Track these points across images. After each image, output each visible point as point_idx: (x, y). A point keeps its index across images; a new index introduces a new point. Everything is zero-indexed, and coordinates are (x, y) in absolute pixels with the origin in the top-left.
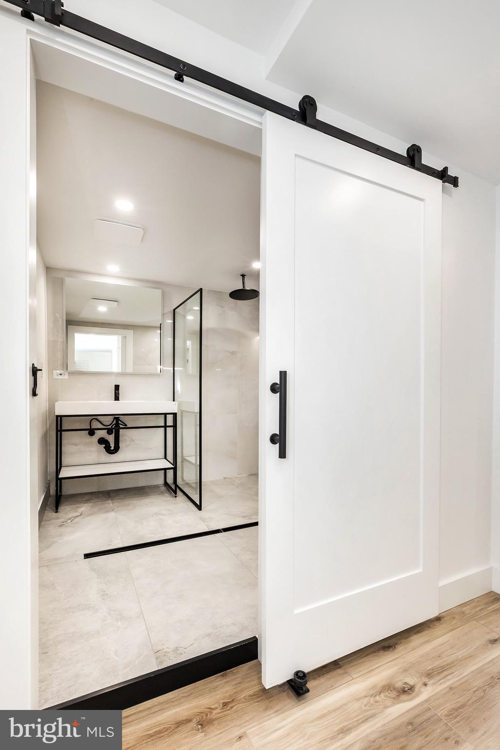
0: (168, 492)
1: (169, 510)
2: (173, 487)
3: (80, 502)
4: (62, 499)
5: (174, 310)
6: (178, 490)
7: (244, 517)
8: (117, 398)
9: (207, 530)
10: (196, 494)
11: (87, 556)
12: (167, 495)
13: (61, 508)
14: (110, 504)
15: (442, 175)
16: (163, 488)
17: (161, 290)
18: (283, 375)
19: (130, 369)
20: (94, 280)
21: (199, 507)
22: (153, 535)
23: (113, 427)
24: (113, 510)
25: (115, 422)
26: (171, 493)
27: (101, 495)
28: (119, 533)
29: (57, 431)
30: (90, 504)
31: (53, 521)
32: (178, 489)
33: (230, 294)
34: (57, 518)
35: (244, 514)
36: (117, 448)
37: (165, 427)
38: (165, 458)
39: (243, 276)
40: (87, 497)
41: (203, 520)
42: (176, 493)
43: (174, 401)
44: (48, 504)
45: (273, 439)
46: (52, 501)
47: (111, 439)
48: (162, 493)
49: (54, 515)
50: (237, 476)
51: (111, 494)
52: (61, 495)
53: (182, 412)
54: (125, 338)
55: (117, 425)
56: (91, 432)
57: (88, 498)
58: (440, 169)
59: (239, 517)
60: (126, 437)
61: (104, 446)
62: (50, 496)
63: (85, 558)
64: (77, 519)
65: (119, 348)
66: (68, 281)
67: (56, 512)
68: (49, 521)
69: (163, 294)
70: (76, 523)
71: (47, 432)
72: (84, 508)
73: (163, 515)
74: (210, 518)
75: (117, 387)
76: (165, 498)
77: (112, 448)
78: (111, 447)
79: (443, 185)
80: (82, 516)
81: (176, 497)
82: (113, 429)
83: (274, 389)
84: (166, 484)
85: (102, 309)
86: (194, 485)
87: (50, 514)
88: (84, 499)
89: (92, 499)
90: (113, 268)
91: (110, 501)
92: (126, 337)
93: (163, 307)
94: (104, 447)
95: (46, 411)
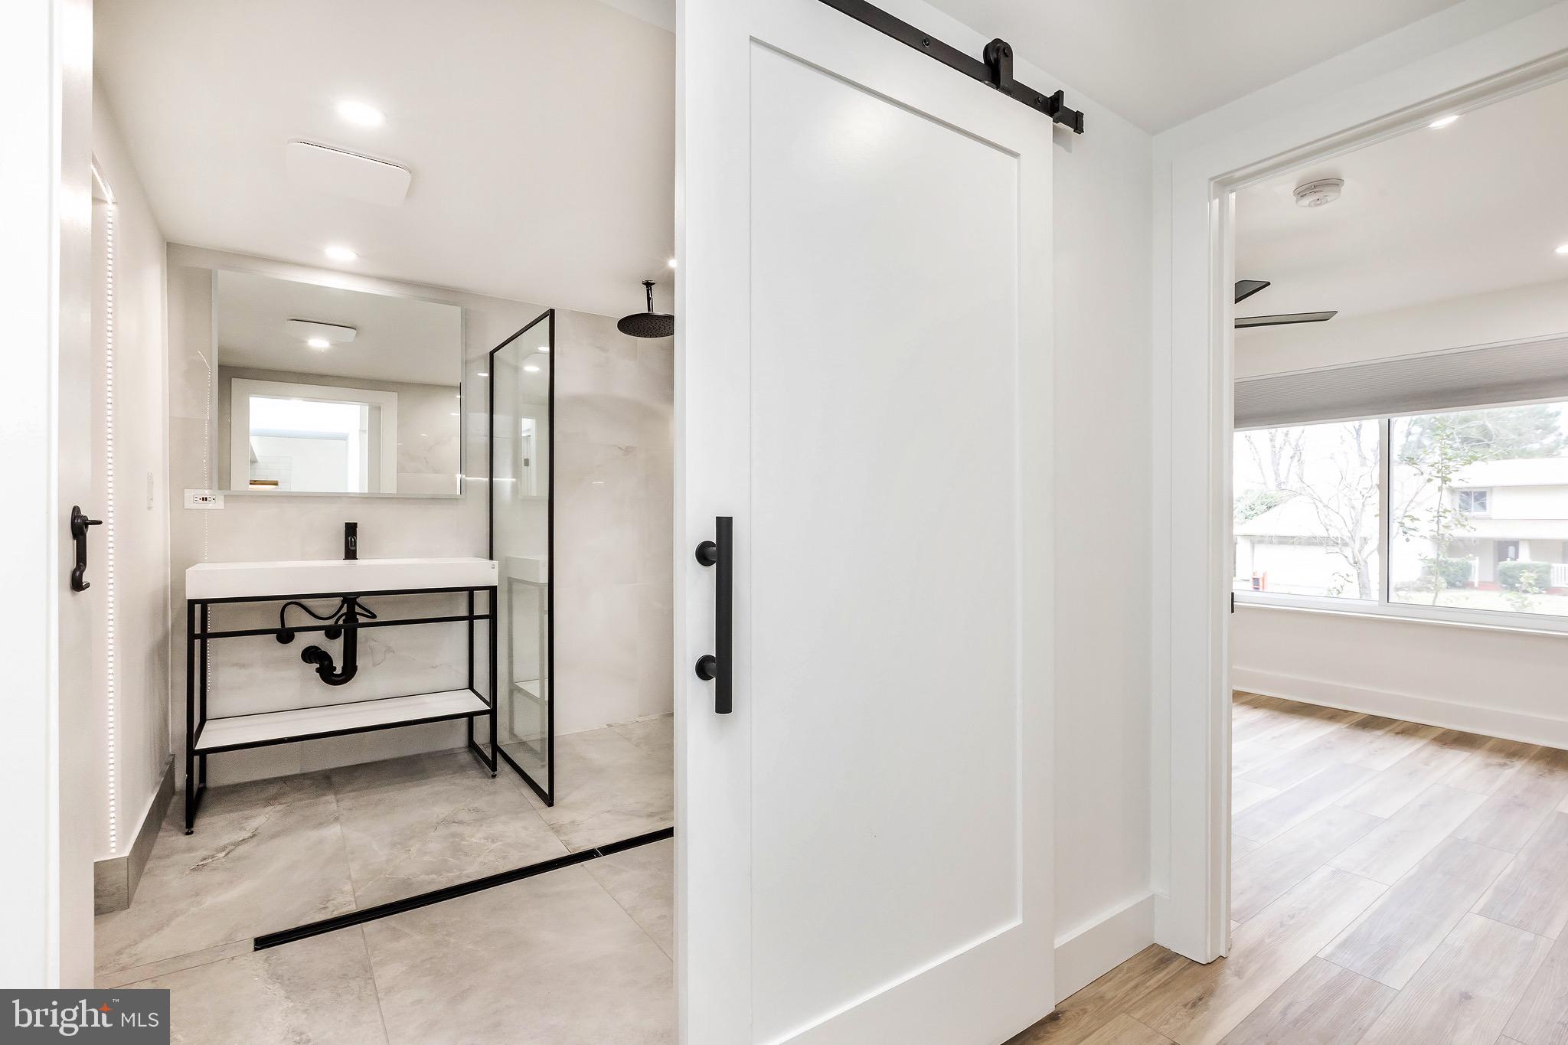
0: (476, 765)
1: (477, 810)
2: (488, 752)
3: (253, 804)
4: (207, 798)
5: (492, 354)
6: (499, 759)
7: (650, 815)
8: (351, 554)
9: (565, 853)
10: (543, 766)
11: (262, 943)
12: (472, 772)
13: (202, 823)
14: (329, 803)
15: (1052, 106)
16: (466, 757)
17: (459, 308)
18: (724, 525)
19: (389, 487)
20: (293, 279)
21: (549, 799)
22: (434, 876)
23: (341, 622)
24: (337, 819)
25: (344, 610)
26: (482, 768)
27: (308, 782)
28: (349, 877)
29: (191, 637)
30: (279, 807)
31: (176, 858)
32: (499, 757)
33: (619, 323)
34: (190, 849)
35: (651, 810)
36: (350, 670)
37: (471, 618)
38: (471, 687)
39: (648, 285)
40: (273, 790)
41: (556, 829)
42: (494, 768)
43: (491, 558)
44: (169, 812)
45: (703, 669)
46: (178, 803)
47: (335, 649)
48: (462, 769)
49: (183, 840)
50: (639, 719)
51: (335, 779)
52: (203, 790)
53: (511, 582)
54: (376, 410)
55: (351, 616)
56: (285, 636)
57: (275, 791)
58: (1049, 94)
59: (640, 816)
60: (372, 644)
61: (318, 666)
62: (174, 792)
63: (256, 949)
64: (241, 850)
65: (362, 431)
66: (225, 278)
67: (188, 834)
68: (168, 856)
69: (466, 317)
70: (239, 859)
71: (165, 638)
72: (263, 818)
73: (461, 822)
74: (573, 822)
75: (351, 529)
76: (468, 782)
77: (339, 671)
78: (335, 669)
79: (1054, 126)
80: (255, 839)
81: (494, 776)
82: (341, 626)
83: (703, 555)
84: (472, 746)
85: (319, 343)
86: (537, 747)
87: (172, 839)
88: (264, 795)
89: (284, 794)
90: (341, 253)
91: (330, 798)
92: (379, 409)
93: (466, 345)
94: (318, 670)
95: (165, 588)
